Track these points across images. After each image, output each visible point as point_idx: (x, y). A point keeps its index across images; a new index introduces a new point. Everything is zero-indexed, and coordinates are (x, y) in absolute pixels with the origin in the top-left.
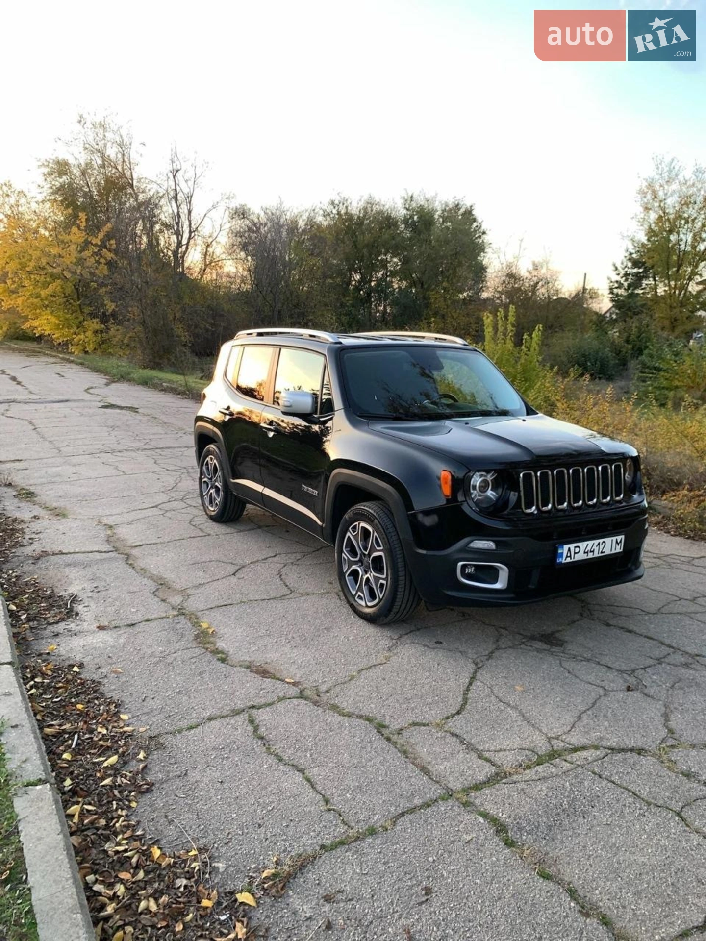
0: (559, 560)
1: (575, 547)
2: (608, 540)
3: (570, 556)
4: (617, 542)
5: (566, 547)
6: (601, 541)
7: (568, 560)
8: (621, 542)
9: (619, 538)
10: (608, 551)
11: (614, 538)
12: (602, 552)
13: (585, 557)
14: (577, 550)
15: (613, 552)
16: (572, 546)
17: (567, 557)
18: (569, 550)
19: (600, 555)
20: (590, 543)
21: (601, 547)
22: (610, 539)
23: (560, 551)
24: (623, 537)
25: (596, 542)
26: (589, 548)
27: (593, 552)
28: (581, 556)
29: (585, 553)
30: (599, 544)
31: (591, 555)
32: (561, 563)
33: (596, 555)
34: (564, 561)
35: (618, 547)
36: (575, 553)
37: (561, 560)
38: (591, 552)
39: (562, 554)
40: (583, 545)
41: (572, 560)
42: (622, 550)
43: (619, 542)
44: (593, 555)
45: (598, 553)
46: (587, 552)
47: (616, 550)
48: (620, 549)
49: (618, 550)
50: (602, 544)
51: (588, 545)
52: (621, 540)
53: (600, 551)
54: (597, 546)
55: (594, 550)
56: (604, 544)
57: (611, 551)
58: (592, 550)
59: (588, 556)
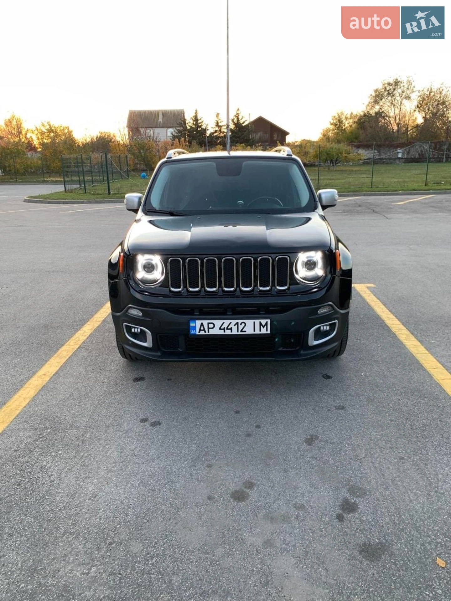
0: (192, 332)
1: (208, 324)
2: (249, 323)
3: (204, 330)
4: (261, 324)
5: (198, 323)
6: (240, 321)
7: (202, 333)
8: (266, 324)
9: (264, 322)
10: (249, 330)
11: (257, 322)
12: (242, 331)
13: (222, 332)
14: (211, 326)
15: (258, 332)
16: (205, 322)
17: (200, 330)
18: (202, 324)
19: (240, 333)
20: (227, 322)
21: (241, 327)
22: (252, 321)
23: (192, 324)
24: (269, 321)
25: (234, 322)
26: (225, 326)
27: (231, 329)
28: (215, 331)
29: (220, 329)
30: (237, 323)
31: (228, 332)
32: (195, 335)
33: (235, 332)
34: (198, 333)
36: (209, 328)
37: (194, 332)
38: (227, 329)
39: (195, 326)
40: (218, 323)
41: (207, 333)
42: (269, 332)
43: (264, 325)
44: (231, 332)
45: (238, 331)
46: (224, 329)
47: (260, 331)
48: (267, 331)
49: (264, 331)
50: (241, 324)
51: (223, 323)
52: (267, 323)
53: (240, 330)
54: (235, 325)
55: (231, 328)
56: (243, 325)
57: (254, 331)
58: (229, 327)
59: (224, 332)
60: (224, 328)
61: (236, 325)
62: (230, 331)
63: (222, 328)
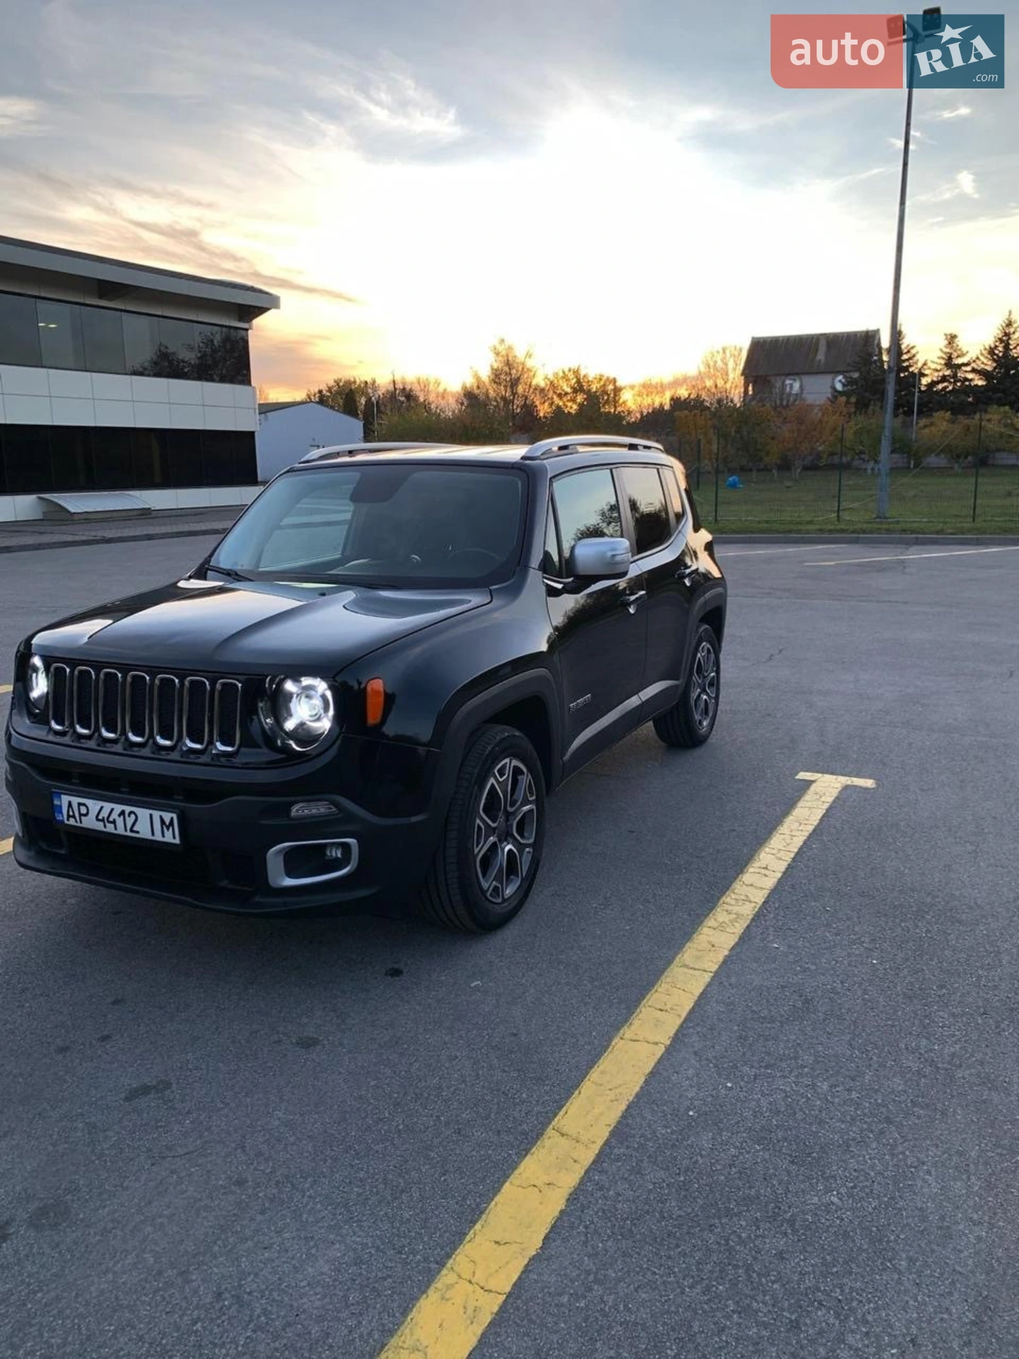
0: (58, 817)
1: (80, 804)
2: (143, 813)
3: (74, 817)
4: (162, 821)
5: (66, 800)
6: (128, 809)
7: (74, 822)
8: (172, 822)
9: (167, 816)
10: (143, 831)
11: (157, 814)
12: (132, 830)
13: (99, 826)
14: (84, 810)
15: (158, 836)
16: (75, 801)
17: (69, 816)
18: (71, 804)
19: (129, 833)
20: (108, 806)
21: (129, 822)
22: (148, 812)
23: (57, 801)
24: (174, 816)
25: (118, 808)
26: (104, 814)
27: (114, 822)
28: (90, 822)
29: (97, 819)
30: (123, 812)
31: (110, 828)
32: (64, 824)
33: (121, 831)
34: (66, 821)
35: (168, 834)
36: (80, 814)
37: (60, 817)
38: (109, 821)
39: (61, 807)
40: (94, 805)
41: (79, 824)
42: (177, 841)
43: (167, 823)
44: (116, 829)
45: (126, 830)
46: (103, 820)
47: (163, 836)
48: (174, 837)
49: (168, 838)
50: (129, 815)
51: (102, 808)
52: (172, 819)
53: (129, 827)
54: (119, 815)
55: (114, 820)
56: (133, 816)
57: (153, 834)
58: (111, 819)
59: (105, 826)
60: (103, 818)
61: (122, 817)
62: (112, 825)
63: (100, 817)
